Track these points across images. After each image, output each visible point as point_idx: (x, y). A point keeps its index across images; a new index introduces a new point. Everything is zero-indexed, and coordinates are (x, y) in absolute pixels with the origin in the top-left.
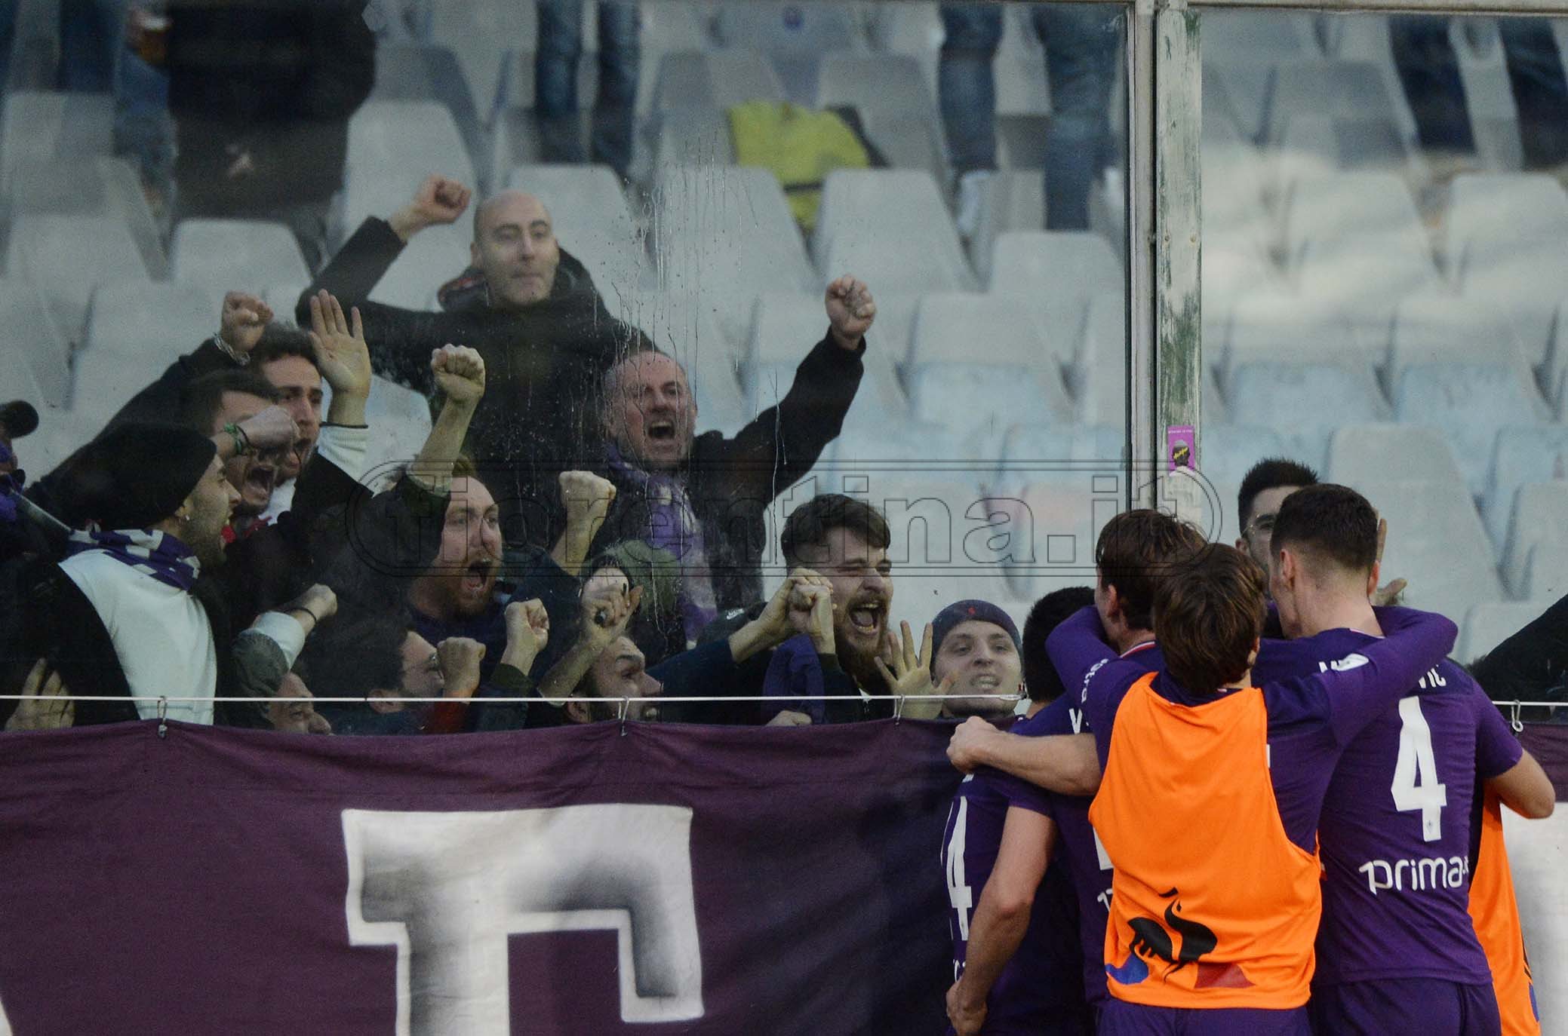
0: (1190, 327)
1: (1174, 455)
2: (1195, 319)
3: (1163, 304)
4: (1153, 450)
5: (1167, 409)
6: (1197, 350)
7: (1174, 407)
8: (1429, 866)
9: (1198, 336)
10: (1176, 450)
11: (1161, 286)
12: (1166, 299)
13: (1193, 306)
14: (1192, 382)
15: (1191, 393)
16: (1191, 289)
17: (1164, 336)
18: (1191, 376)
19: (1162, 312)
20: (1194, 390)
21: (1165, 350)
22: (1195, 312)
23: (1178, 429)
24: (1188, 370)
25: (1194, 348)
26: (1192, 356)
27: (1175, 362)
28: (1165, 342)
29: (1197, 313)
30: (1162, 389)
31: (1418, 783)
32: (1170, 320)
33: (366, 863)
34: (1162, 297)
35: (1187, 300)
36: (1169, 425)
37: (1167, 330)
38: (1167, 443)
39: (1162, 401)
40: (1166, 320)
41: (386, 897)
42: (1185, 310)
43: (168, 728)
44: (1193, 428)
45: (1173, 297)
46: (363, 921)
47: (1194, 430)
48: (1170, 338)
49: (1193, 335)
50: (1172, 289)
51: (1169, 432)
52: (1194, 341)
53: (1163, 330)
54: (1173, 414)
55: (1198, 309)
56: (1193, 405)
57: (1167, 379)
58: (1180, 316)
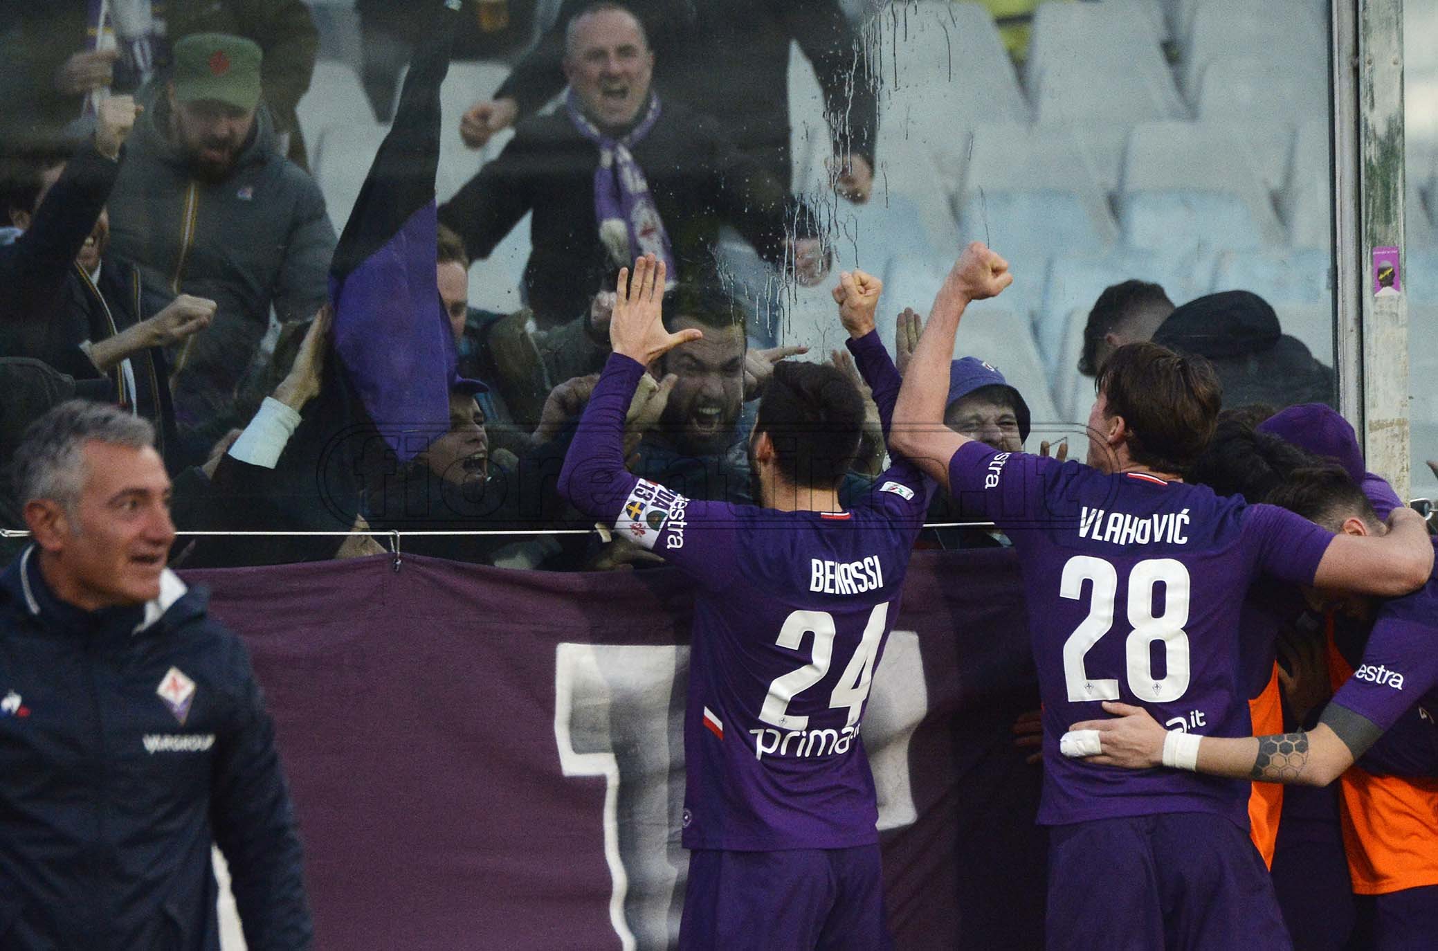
0: (1393, 148)
1: (1379, 275)
2: (1398, 141)
3: (1366, 127)
4: (1358, 271)
5: (1372, 229)
6: (1400, 172)
7: (1379, 228)
9: (1401, 158)
10: (1381, 271)
11: (1365, 109)
12: (1370, 122)
13: (1396, 128)
14: (1396, 203)
15: (1395, 214)
16: (1393, 109)
17: (1368, 158)
18: (1395, 198)
19: (1366, 134)
20: (1398, 211)
21: (1369, 171)
22: (1398, 134)
23: (1382, 250)
24: (1392, 192)
25: (1397, 170)
26: (1396, 177)
27: (1379, 184)
28: (1369, 164)
29: (1401, 135)
30: (1367, 211)
32: (1373, 142)
33: (575, 696)
34: (1366, 120)
35: (1390, 122)
36: (1373, 246)
37: (1371, 152)
38: (1372, 263)
39: (1366, 224)
40: (1370, 143)
41: (594, 729)
42: (1389, 133)
43: (403, 562)
44: (1397, 249)
45: (1376, 120)
46: (574, 753)
47: (1399, 250)
48: (1374, 161)
49: (1397, 157)
50: (1376, 112)
51: (1374, 253)
52: (1398, 162)
53: (1367, 153)
54: (1378, 236)
55: (1401, 131)
56: (1397, 226)
57: (1371, 200)
58: (1383, 138)
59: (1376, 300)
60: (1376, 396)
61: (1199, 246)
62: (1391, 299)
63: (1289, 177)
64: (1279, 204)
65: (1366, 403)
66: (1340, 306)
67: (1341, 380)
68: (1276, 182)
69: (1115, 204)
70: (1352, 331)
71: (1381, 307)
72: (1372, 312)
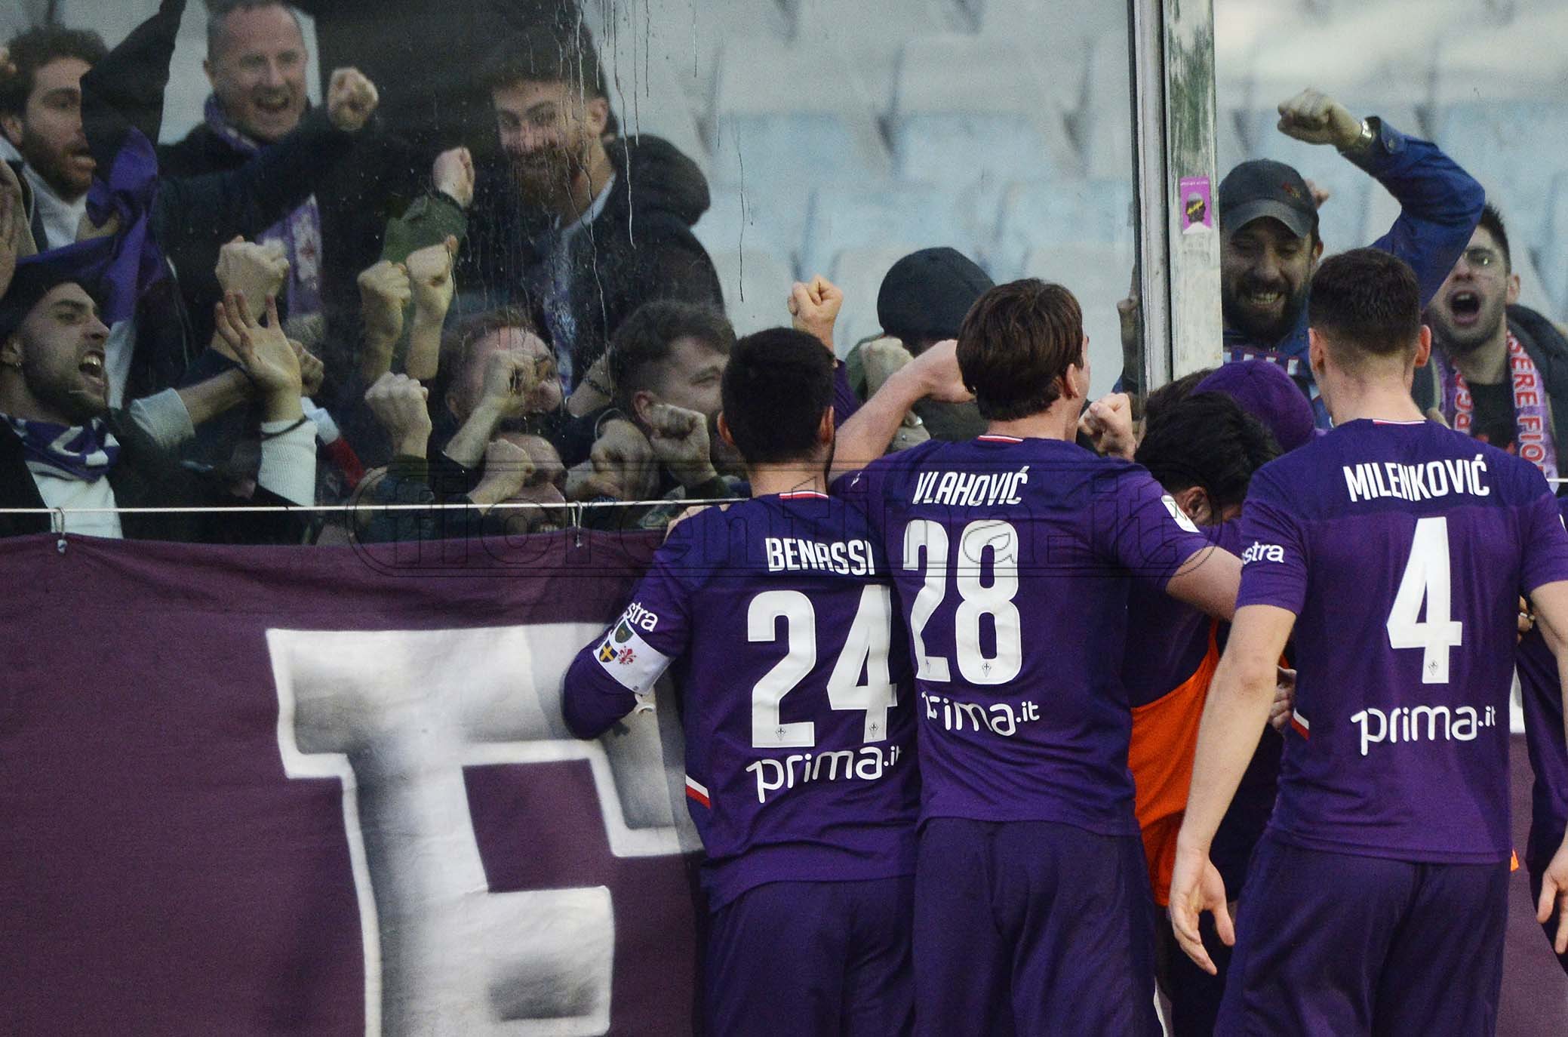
0: (1202, 64)
1: (1187, 210)
2: (1207, 56)
3: (1171, 40)
4: (1164, 205)
5: (1179, 158)
6: (1210, 91)
7: (1187, 156)
8: (1426, 714)
9: (1211, 74)
10: (1190, 204)
11: (1169, 20)
12: (1175, 36)
13: (1205, 43)
14: (1205, 126)
15: (1206, 140)
16: (1202, 19)
17: (1173, 76)
18: (1205, 119)
19: (1170, 48)
20: (1208, 136)
21: (1175, 90)
22: (1207, 48)
23: (1191, 180)
24: (1201, 115)
25: (1207, 88)
26: (1205, 97)
27: (1186, 105)
28: (1175, 83)
29: (1210, 49)
30: (1173, 136)
31: (1422, 618)
32: (1179, 58)
33: (297, 688)
34: (1170, 32)
35: (1198, 33)
36: (1181, 176)
37: (1176, 68)
38: (1180, 196)
39: (1172, 150)
40: (1175, 59)
41: (322, 727)
42: (1196, 45)
43: (68, 542)
44: (1207, 179)
45: (1183, 32)
46: (299, 753)
47: (1209, 181)
48: (1180, 80)
49: (1206, 74)
50: (1181, 22)
51: (1182, 184)
52: (1207, 81)
53: (1172, 70)
54: (1186, 164)
55: (1210, 44)
56: (1208, 153)
57: (1178, 124)
58: (1191, 53)
59: (1185, 237)
60: (1186, 347)
61: (983, 177)
62: (1202, 235)
63: (1084, 99)
64: (1074, 127)
65: (1174, 357)
66: (1143, 243)
67: (1146, 330)
68: (1070, 103)
69: (887, 130)
70: (1157, 273)
71: (1190, 245)
72: (1180, 252)
